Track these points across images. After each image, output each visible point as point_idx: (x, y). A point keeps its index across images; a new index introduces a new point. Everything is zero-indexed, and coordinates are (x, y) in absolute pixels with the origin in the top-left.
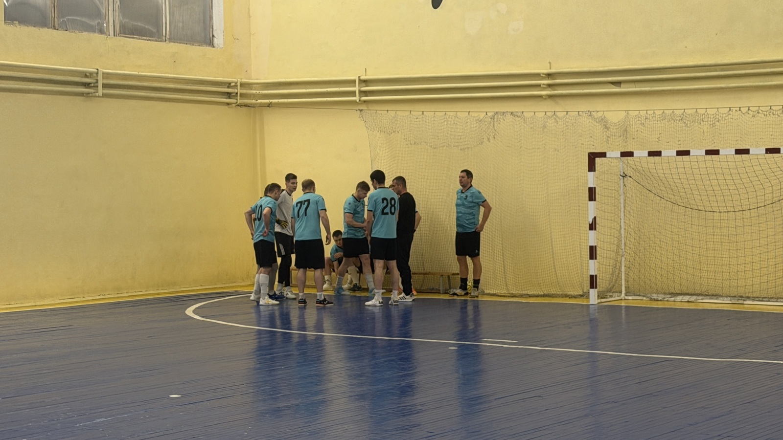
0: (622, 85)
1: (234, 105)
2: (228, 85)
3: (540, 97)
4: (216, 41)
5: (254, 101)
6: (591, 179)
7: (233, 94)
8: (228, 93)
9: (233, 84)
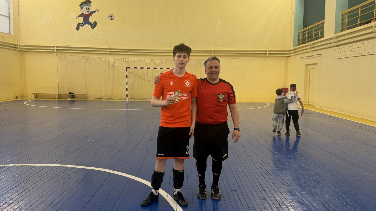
0: (128, 52)
1: (17, 51)
3: (108, 54)
4: (11, 33)
5: (22, 50)
6: (127, 73)
7: (17, 48)
9: (16, 45)
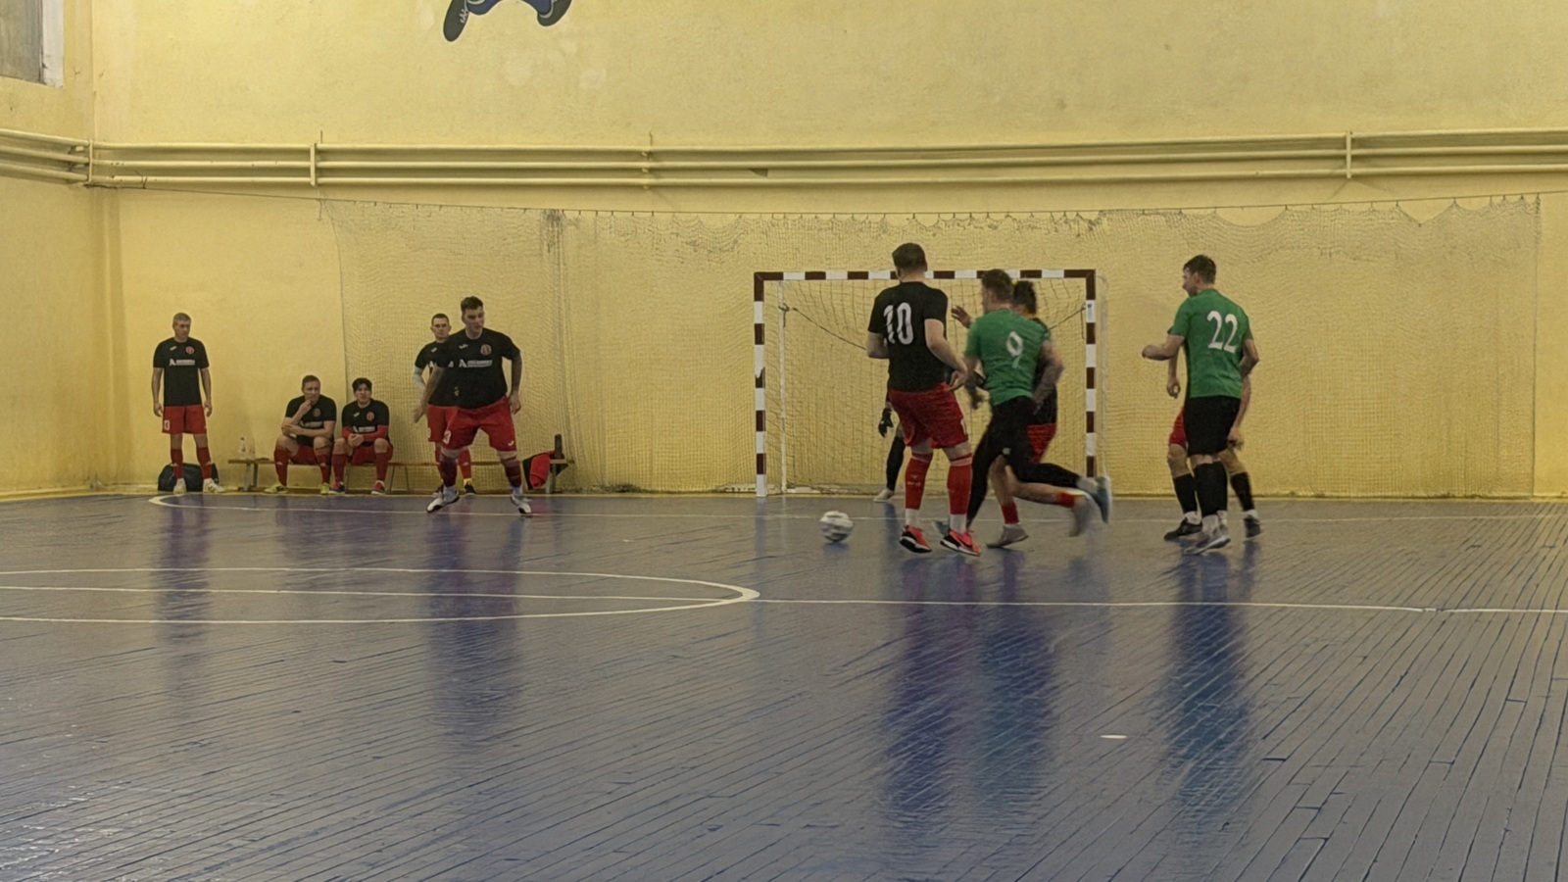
1: (81, 184)
2: (69, 149)
4: (47, 74)
5: (108, 178)
6: (758, 313)
7: (79, 166)
8: (69, 163)
9: (79, 149)
